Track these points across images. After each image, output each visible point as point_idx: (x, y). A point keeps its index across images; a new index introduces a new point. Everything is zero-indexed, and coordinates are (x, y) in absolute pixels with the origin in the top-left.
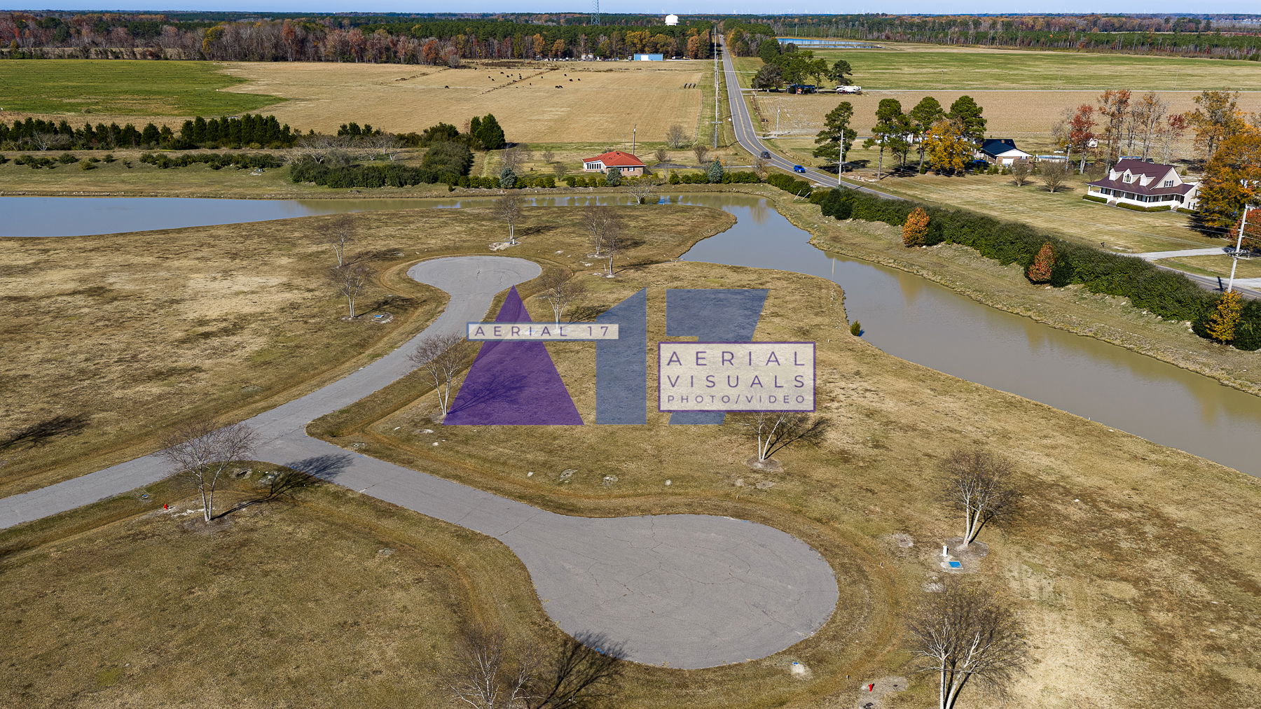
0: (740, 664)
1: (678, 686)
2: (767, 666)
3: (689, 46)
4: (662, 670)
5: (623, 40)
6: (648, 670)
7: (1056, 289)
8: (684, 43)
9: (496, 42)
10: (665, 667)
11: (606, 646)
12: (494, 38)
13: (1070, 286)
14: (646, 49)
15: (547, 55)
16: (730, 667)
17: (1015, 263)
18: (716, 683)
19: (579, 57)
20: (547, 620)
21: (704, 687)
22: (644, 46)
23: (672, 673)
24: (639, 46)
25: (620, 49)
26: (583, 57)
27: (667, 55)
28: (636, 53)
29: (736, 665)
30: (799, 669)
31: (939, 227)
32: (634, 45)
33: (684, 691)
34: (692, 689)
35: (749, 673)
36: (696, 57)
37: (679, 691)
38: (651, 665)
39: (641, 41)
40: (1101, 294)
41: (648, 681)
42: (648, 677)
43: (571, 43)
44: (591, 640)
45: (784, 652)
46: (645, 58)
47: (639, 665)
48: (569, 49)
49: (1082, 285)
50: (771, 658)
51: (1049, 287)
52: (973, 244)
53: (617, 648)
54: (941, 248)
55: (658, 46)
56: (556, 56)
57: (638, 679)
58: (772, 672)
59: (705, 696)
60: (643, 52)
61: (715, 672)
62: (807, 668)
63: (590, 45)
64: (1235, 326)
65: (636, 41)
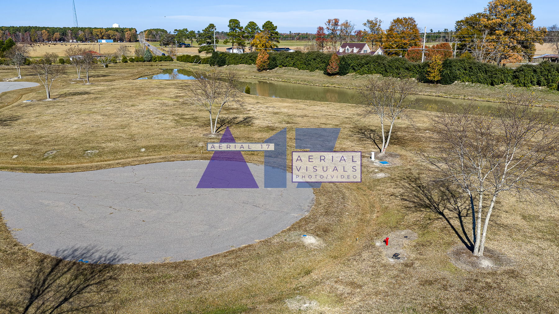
0: (250, 246)
1: (187, 277)
2: (278, 243)
3: (126, 36)
4: (163, 265)
5: (92, 33)
6: (145, 269)
7: (342, 76)
8: (123, 35)
9: (20, 34)
10: (167, 262)
11: (97, 256)
12: (20, 32)
13: (348, 74)
14: (104, 37)
15: (51, 40)
16: (241, 250)
17: (317, 70)
18: (231, 266)
19: (69, 42)
20: (15, 245)
21: (218, 273)
22: (103, 36)
23: (176, 266)
24: (100, 36)
25: (90, 37)
26: (71, 41)
27: (115, 40)
28: (99, 39)
29: (246, 247)
30: (310, 240)
31: (274, 59)
32: (98, 35)
33: (195, 281)
34: (203, 276)
35: (263, 252)
36: (130, 41)
37: (188, 282)
38: (150, 263)
39: (101, 34)
40: (366, 75)
41: (148, 279)
42: (147, 275)
43: (63, 34)
44: (77, 253)
45: (289, 230)
46: (104, 41)
47: (135, 266)
48: (62, 37)
49: (355, 73)
50: (278, 235)
51: (338, 76)
52: (294, 65)
53: (111, 255)
54: (277, 70)
55: (110, 36)
56: (56, 40)
57: (135, 279)
58: (284, 247)
59: (223, 280)
60: (102, 38)
61: (225, 256)
62: (318, 238)
63: (74, 35)
64: (440, 72)
65: (98, 33)
